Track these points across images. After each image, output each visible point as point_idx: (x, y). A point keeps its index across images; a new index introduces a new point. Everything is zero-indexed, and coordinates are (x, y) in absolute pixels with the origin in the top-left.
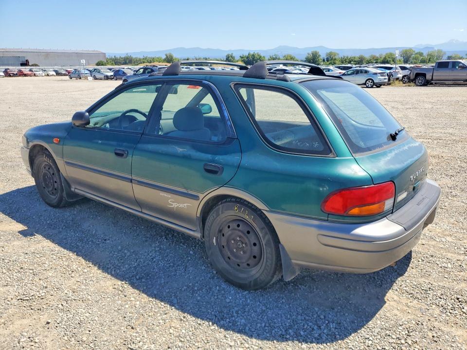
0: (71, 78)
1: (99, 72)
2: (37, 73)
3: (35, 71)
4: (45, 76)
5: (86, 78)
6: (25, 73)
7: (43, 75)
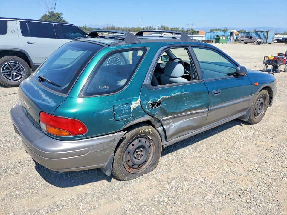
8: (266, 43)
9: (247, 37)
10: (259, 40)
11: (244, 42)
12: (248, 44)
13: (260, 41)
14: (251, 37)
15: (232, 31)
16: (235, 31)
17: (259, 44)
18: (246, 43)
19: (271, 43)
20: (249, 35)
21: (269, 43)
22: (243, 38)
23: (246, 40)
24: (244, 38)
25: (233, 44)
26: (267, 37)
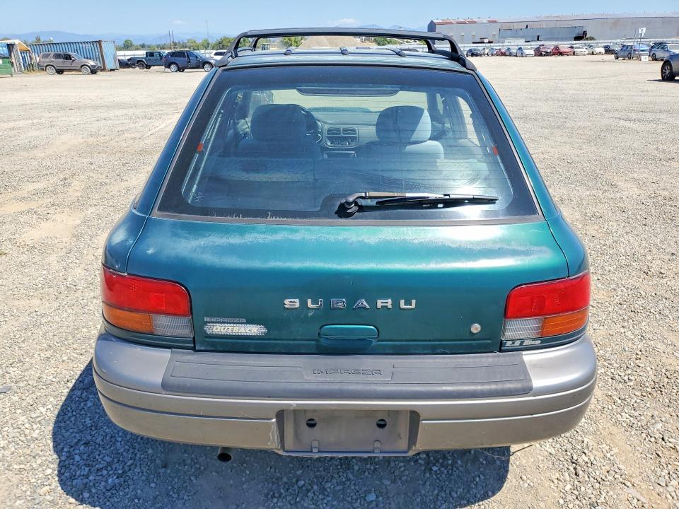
0: (617, 58)
1: (663, 48)
2: (578, 51)
3: (576, 48)
4: (588, 54)
5: (639, 58)
6: (562, 50)
7: (587, 52)
8: (104, 69)
9: (58, 56)
10: (91, 63)
11: (56, 70)
12: (65, 73)
13: (95, 66)
14: (68, 57)
15: (9, 42)
16: (17, 42)
17: (93, 72)
18: (60, 72)
19: (113, 70)
20: (61, 51)
21: (111, 70)
22: (47, 60)
23: (60, 63)
24: (52, 59)
25: (23, 75)
26: (102, 56)
